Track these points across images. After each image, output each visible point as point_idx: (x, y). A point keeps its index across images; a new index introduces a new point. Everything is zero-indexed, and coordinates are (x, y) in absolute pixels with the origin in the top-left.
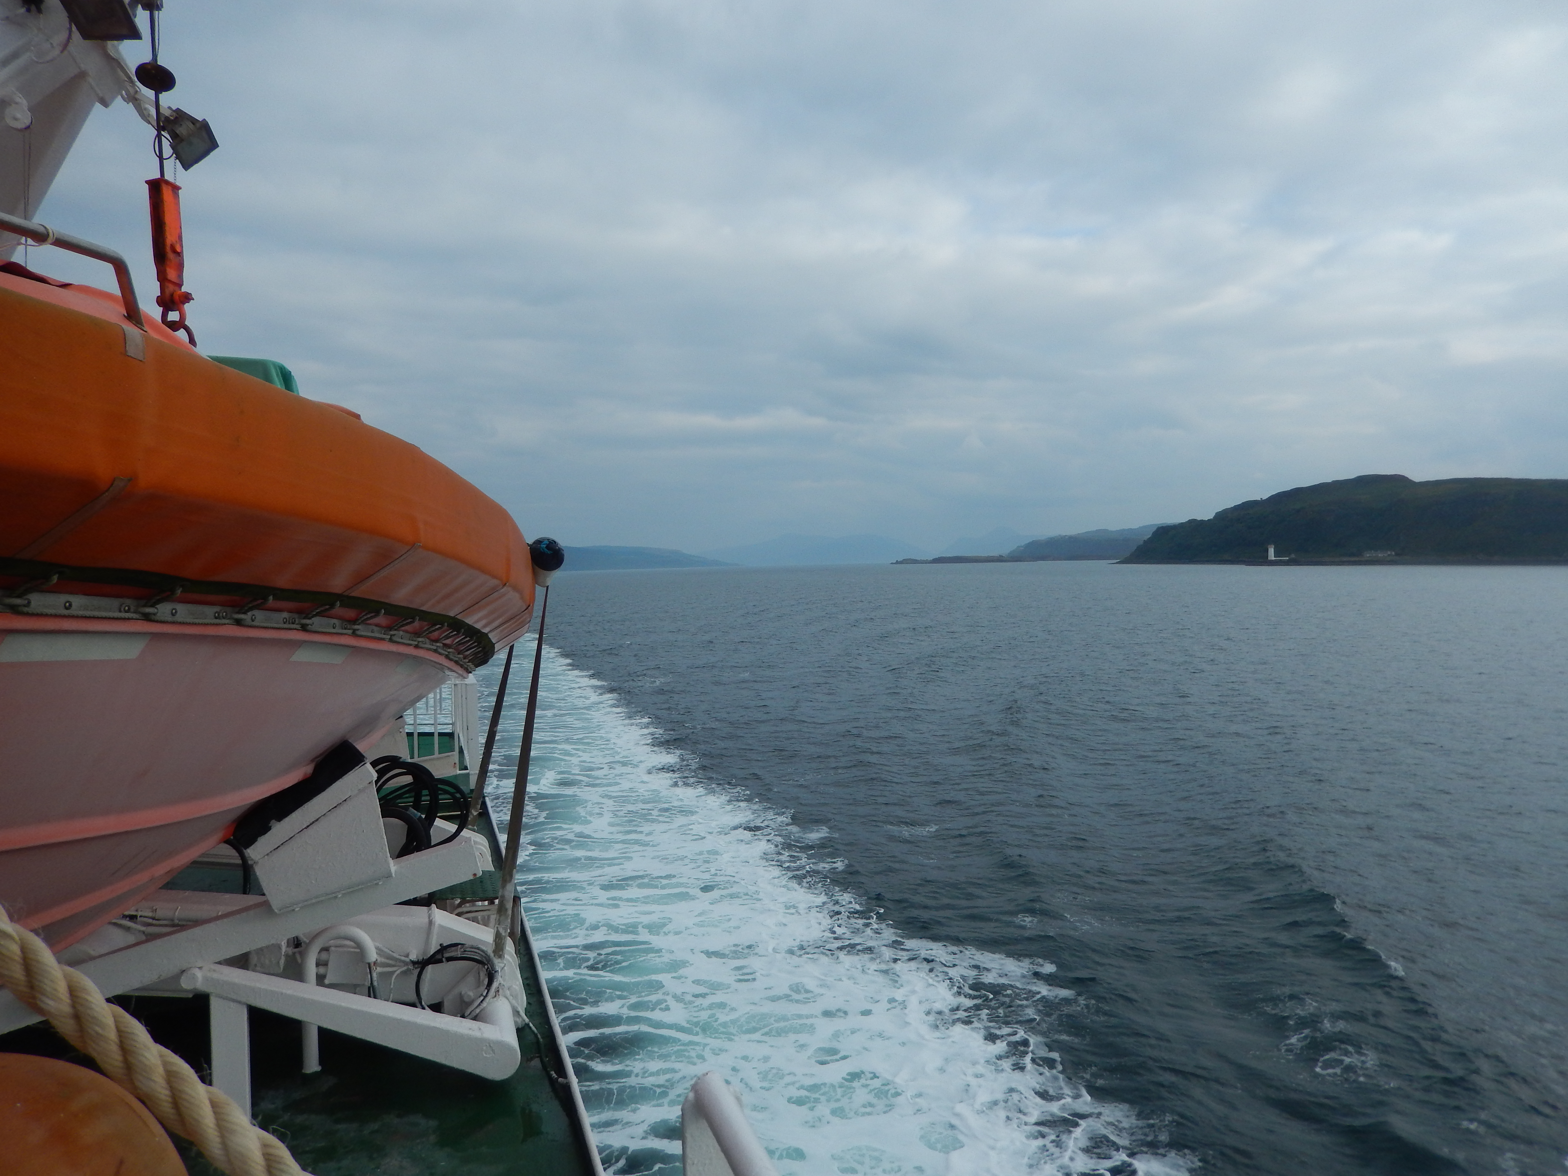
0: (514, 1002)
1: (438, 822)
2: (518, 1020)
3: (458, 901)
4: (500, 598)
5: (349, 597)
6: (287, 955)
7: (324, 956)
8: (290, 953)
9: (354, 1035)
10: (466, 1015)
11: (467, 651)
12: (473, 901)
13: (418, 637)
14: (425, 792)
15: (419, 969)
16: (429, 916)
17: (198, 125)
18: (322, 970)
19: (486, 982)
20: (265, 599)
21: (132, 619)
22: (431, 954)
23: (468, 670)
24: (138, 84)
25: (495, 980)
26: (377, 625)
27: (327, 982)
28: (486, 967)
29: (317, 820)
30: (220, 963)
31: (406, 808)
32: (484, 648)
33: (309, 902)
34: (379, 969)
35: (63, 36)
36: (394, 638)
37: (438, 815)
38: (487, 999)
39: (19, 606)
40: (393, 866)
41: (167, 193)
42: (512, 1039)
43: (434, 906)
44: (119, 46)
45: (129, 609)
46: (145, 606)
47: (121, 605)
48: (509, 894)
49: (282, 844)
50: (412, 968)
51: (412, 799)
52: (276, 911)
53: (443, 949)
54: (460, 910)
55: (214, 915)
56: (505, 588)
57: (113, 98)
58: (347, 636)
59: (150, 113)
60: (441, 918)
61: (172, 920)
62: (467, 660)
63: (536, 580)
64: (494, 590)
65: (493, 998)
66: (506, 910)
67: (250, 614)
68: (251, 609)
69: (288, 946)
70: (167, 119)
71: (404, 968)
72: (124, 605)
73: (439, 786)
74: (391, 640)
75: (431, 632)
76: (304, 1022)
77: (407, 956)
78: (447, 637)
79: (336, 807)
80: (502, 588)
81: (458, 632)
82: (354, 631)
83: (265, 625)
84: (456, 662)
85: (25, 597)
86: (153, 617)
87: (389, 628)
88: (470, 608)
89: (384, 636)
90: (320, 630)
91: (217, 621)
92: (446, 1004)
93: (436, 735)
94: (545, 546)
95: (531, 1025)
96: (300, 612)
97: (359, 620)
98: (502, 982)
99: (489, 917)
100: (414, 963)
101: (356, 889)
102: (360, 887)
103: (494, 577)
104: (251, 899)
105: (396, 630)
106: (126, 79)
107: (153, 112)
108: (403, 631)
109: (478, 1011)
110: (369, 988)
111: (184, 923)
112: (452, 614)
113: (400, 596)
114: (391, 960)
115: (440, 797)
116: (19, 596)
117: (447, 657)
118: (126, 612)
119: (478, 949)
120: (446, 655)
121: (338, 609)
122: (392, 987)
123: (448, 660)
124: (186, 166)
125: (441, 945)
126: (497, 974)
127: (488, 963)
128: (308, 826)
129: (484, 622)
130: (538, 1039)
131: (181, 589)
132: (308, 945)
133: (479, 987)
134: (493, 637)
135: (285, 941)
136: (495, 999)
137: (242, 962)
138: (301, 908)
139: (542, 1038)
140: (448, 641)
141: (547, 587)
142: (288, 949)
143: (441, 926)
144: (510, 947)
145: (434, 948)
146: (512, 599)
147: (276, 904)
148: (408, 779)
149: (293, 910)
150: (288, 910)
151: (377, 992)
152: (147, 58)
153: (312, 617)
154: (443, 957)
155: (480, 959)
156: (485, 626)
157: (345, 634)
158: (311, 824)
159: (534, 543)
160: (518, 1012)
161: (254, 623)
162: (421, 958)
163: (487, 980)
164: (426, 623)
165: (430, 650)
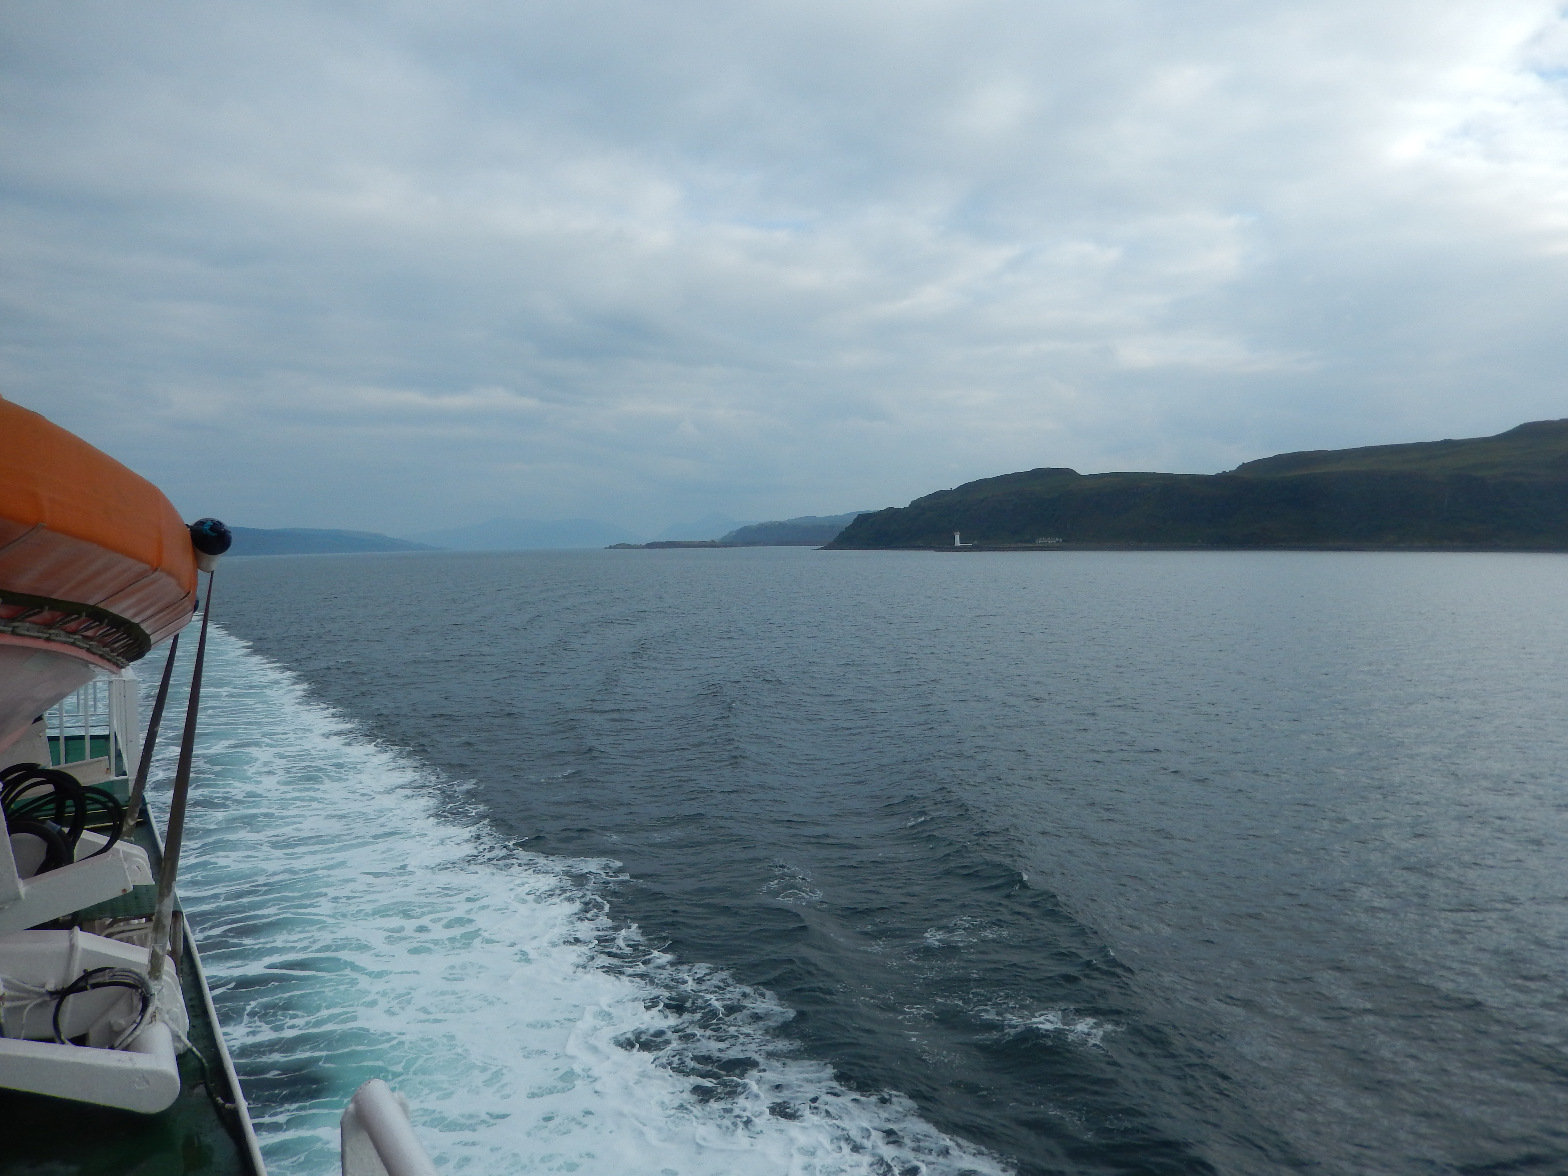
0: (174, 1026)
1: (86, 835)
2: (178, 1045)
3: (107, 921)
4: (150, 584)
10: (115, 1045)
11: (117, 642)
12: (127, 920)
13: (49, 629)
14: (69, 802)
15: (57, 1000)
16: (71, 940)
19: (140, 1007)
22: (73, 981)
23: (119, 664)
25: (151, 1004)
28: (140, 991)
31: (45, 822)
32: (137, 640)
36: (18, 631)
37: (86, 827)
38: (141, 1027)
40: (22, 888)
42: (170, 1067)
43: (77, 929)
48: (168, 909)
50: (49, 999)
51: (52, 811)
53: (87, 975)
54: (110, 931)
56: (157, 573)
60: (85, 940)
62: (117, 654)
63: (198, 563)
64: (142, 575)
65: (149, 1024)
66: (164, 927)
71: (39, 1001)
73: (87, 795)
74: (13, 633)
75: (66, 623)
77: (43, 986)
78: (87, 628)
80: (153, 573)
81: (101, 622)
84: (103, 657)
87: (11, 619)
92: (92, 1037)
93: (87, 739)
94: (208, 527)
95: (194, 1049)
98: (160, 1006)
99: (146, 935)
100: (51, 993)
103: (141, 560)
105: (19, 621)
108: (30, 622)
109: (130, 1039)
112: (91, 602)
114: (22, 992)
115: (88, 807)
117: (89, 650)
119: (130, 971)
122: (23, 1022)
123: (91, 655)
125: (85, 971)
126: (152, 998)
127: (143, 986)
129: (132, 611)
130: (202, 1064)
133: (131, 1013)
134: (146, 627)
136: (151, 1025)
139: (208, 1062)
140: (90, 633)
141: (212, 572)
143: (85, 951)
144: (169, 966)
145: (75, 975)
146: (166, 586)
148: (49, 788)
154: (87, 984)
155: (132, 982)
156: (135, 615)
159: (196, 524)
160: (179, 1037)
162: (60, 987)
163: (141, 1005)
164: (58, 613)
165: (65, 643)
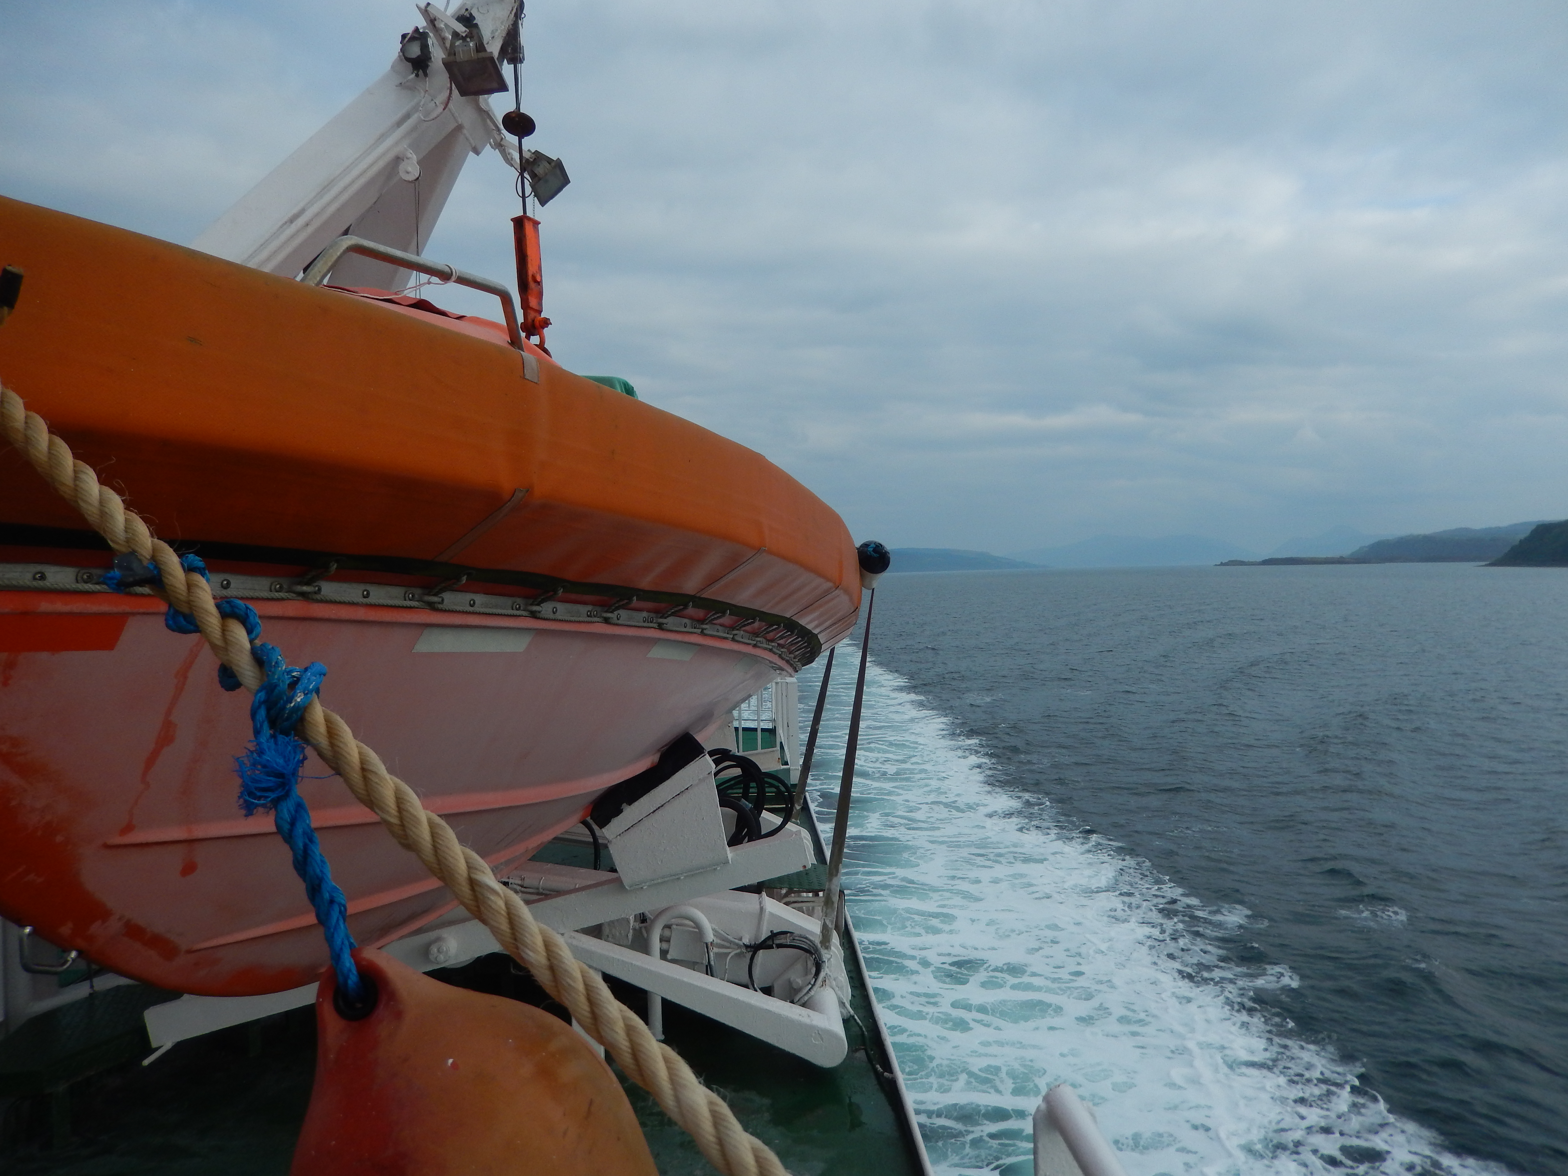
0: (839, 993)
1: (765, 814)
2: (843, 1011)
3: (784, 891)
4: (833, 599)
5: (700, 598)
6: (634, 929)
7: (667, 933)
8: (637, 927)
9: (694, 1009)
10: (795, 1001)
11: (797, 651)
12: (798, 892)
13: (757, 637)
14: (753, 784)
15: (751, 953)
16: (760, 903)
17: (553, 164)
18: (665, 946)
19: (814, 970)
20: (630, 599)
21: (523, 616)
22: (762, 939)
23: (796, 669)
24: (504, 131)
25: (822, 970)
26: (721, 625)
27: (669, 957)
28: (814, 956)
29: (662, 806)
30: (577, 931)
31: (739, 799)
32: (812, 649)
33: (655, 882)
34: (716, 950)
35: (443, 96)
36: (737, 638)
37: (765, 807)
38: (815, 988)
39: (434, 603)
40: (730, 853)
41: (528, 227)
42: (839, 1029)
43: (764, 894)
44: (488, 98)
45: (520, 607)
46: (532, 604)
47: (513, 604)
48: (835, 888)
49: (632, 826)
50: (745, 951)
51: (741, 791)
52: (627, 887)
53: (774, 935)
54: (785, 900)
55: (572, 887)
56: (837, 591)
57: (484, 146)
58: (696, 635)
59: (513, 157)
60: (772, 906)
61: (538, 889)
62: (797, 660)
63: (863, 583)
64: (827, 592)
65: (820, 987)
66: (833, 903)
67: (616, 613)
68: (617, 608)
69: (635, 921)
70: (527, 160)
71: (738, 951)
72: (515, 604)
73: (766, 779)
74: (733, 640)
75: (768, 633)
76: (649, 992)
77: (741, 939)
78: (781, 637)
79: (679, 794)
80: (835, 590)
81: (792, 633)
82: (703, 630)
83: (629, 623)
84: (787, 661)
85: (439, 596)
86: (538, 615)
87: (732, 628)
88: (806, 609)
89: (728, 636)
90: (675, 629)
91: (590, 619)
92: (776, 989)
93: (759, 731)
94: (872, 549)
95: (856, 1017)
96: (657, 611)
97: (707, 620)
98: (829, 973)
99: (813, 908)
100: (747, 946)
101: (696, 872)
102: (700, 871)
103: (828, 579)
104: (603, 875)
105: (737, 630)
106: (494, 128)
107: (516, 156)
108: (744, 631)
109: (806, 998)
110: (707, 966)
111: (548, 892)
112: (788, 615)
113: (743, 598)
114: (725, 942)
115: (767, 790)
116: (435, 595)
117: (780, 656)
118: (517, 609)
119: (806, 938)
120: (780, 655)
121: (691, 610)
122: (727, 967)
123: (781, 659)
124: (543, 203)
125: (771, 931)
126: (824, 964)
127: (816, 952)
128: (654, 811)
129: (816, 623)
130: (863, 1031)
131: (562, 590)
132: (653, 921)
133: (806, 974)
134: (822, 638)
135: (633, 916)
136: (822, 989)
137: (596, 931)
138: (649, 886)
139: (867, 1031)
140: (782, 642)
141: (873, 589)
142: (635, 923)
143: (771, 914)
144: (835, 939)
145: (764, 934)
146: (841, 602)
147: (626, 882)
148: (737, 771)
149: (642, 888)
150: (638, 888)
151: (714, 969)
152: (512, 108)
153: (668, 617)
154: (773, 943)
155: (807, 948)
156: (817, 627)
157: (695, 633)
158: (657, 809)
159: (861, 546)
160: (843, 1004)
161: (620, 622)
162: (753, 943)
164: (764, 623)
165: (766, 649)
